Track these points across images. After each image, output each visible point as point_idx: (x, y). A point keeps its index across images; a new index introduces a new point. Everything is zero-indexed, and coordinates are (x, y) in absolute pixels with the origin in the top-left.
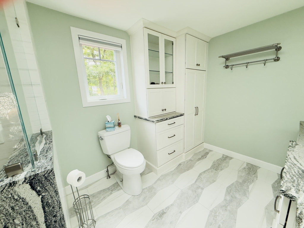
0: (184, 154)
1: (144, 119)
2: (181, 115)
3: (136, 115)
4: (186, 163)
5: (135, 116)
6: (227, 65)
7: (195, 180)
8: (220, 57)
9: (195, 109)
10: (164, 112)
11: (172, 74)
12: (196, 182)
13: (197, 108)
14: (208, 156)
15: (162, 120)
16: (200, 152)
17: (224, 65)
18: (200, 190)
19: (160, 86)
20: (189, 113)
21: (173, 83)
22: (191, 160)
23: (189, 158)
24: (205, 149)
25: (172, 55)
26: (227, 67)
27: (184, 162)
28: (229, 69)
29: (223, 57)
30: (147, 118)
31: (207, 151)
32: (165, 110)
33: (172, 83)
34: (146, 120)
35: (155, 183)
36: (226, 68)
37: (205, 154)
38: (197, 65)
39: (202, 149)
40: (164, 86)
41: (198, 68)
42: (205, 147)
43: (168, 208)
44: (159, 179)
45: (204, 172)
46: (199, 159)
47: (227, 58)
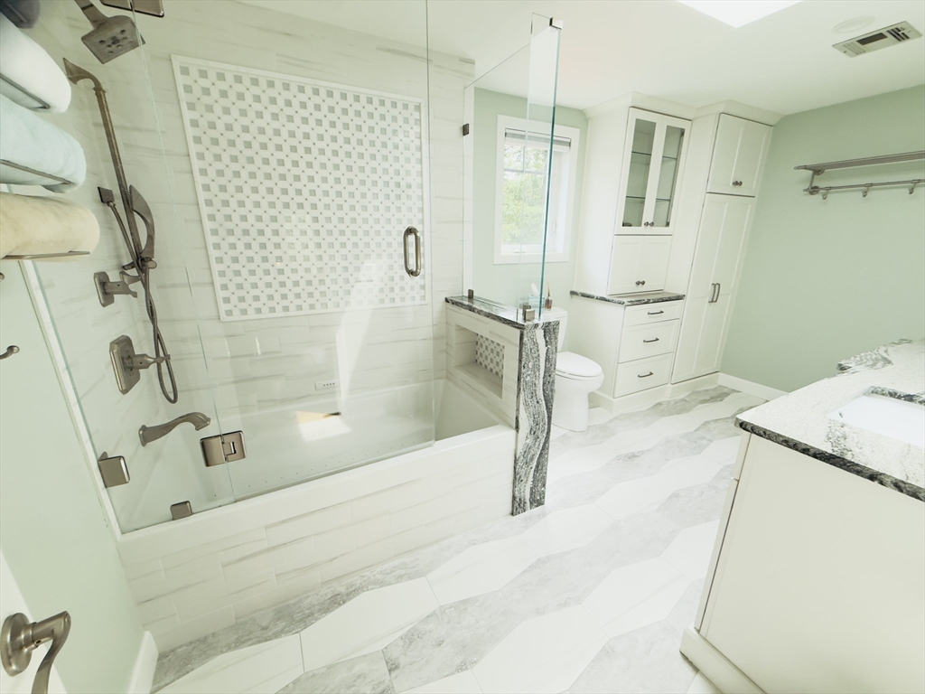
0: (669, 385)
1: (597, 298)
2: (679, 298)
3: (574, 290)
4: (672, 403)
5: (573, 293)
6: (816, 187)
7: (696, 428)
8: (798, 168)
9: (711, 288)
10: (641, 288)
11: (668, 203)
12: (696, 430)
13: (717, 286)
14: (727, 399)
15: (640, 302)
16: (707, 390)
17: (807, 186)
18: (704, 442)
19: (641, 230)
20: (697, 294)
21: (668, 224)
22: (683, 400)
23: (681, 397)
24: (720, 386)
25: (676, 159)
26: (813, 190)
27: (669, 402)
28: (818, 197)
29: (805, 168)
30: (606, 297)
31: (725, 390)
32: (643, 283)
33: (665, 224)
34: (603, 299)
35: (610, 421)
36: (811, 193)
37: (720, 395)
38: (737, 184)
39: (713, 387)
40: (649, 230)
41: (737, 190)
42: (720, 383)
43: (643, 452)
44: (616, 418)
45: (717, 420)
46: (704, 402)
47: (817, 171)
